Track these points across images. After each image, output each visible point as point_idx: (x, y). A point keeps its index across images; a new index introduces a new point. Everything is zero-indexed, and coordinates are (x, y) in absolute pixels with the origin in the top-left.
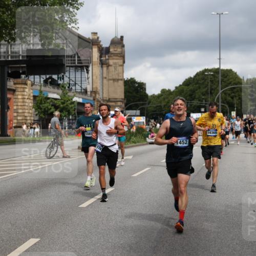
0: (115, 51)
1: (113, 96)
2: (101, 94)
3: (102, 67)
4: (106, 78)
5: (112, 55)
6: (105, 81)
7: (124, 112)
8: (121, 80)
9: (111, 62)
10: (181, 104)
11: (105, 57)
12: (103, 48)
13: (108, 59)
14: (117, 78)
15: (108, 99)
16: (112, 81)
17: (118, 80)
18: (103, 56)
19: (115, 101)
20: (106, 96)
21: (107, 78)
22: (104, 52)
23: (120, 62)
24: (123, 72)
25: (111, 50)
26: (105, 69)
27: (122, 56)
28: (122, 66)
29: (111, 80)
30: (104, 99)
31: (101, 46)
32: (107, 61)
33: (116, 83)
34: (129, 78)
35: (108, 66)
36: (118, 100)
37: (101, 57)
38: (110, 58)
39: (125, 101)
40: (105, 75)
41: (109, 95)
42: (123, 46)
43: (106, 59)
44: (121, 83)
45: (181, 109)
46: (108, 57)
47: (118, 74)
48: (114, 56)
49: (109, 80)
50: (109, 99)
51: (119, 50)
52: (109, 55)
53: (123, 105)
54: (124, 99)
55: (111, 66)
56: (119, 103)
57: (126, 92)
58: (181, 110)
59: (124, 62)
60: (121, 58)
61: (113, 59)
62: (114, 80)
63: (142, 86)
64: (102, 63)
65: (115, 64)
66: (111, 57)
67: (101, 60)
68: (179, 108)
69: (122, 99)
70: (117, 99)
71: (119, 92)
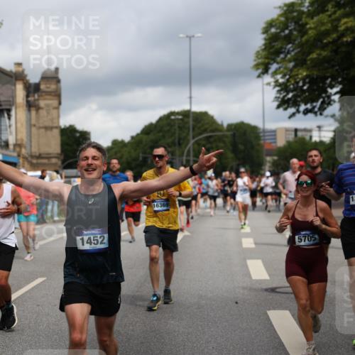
0: (48, 88)
1: (45, 150)
2: (28, 147)
3: (29, 110)
4: (34, 125)
5: (43, 94)
6: (34, 130)
7: (60, 172)
8: (56, 127)
9: (42, 103)
10: (94, 158)
11: (34, 96)
12: (30, 85)
13: (38, 100)
14: (51, 125)
15: (37, 154)
16: (43, 130)
17: (51, 128)
18: (31, 95)
19: (49, 157)
20: (35, 150)
21: (37, 125)
22: (32, 89)
23: (55, 103)
24: (59, 117)
25: (42, 87)
26: (33, 113)
27: (57, 95)
28: (58, 108)
29: (42, 128)
30: (34, 154)
31: (27, 81)
32: (37, 102)
33: (49, 132)
34: (68, 125)
35: (38, 108)
36: (51, 156)
37: (27, 96)
38: (41, 98)
39: (62, 157)
40: (33, 122)
41: (39, 149)
42: (58, 81)
43: (35, 100)
44: (56, 133)
45: (93, 167)
46: (39, 96)
47: (52, 120)
48: (46, 95)
49: (40, 128)
50: (40, 155)
51: (53, 87)
52: (40, 94)
53: (60, 163)
54: (61, 154)
55: (42, 108)
56: (54, 161)
57: (63, 144)
58: (94, 170)
59: (60, 103)
60: (56, 98)
61: (45, 99)
62: (46, 128)
63: (85, 136)
64: (30, 105)
65: (48, 106)
66: (42, 96)
67: (28, 102)
68: (89, 165)
69: (58, 154)
70: (50, 154)
71: (53, 145)
